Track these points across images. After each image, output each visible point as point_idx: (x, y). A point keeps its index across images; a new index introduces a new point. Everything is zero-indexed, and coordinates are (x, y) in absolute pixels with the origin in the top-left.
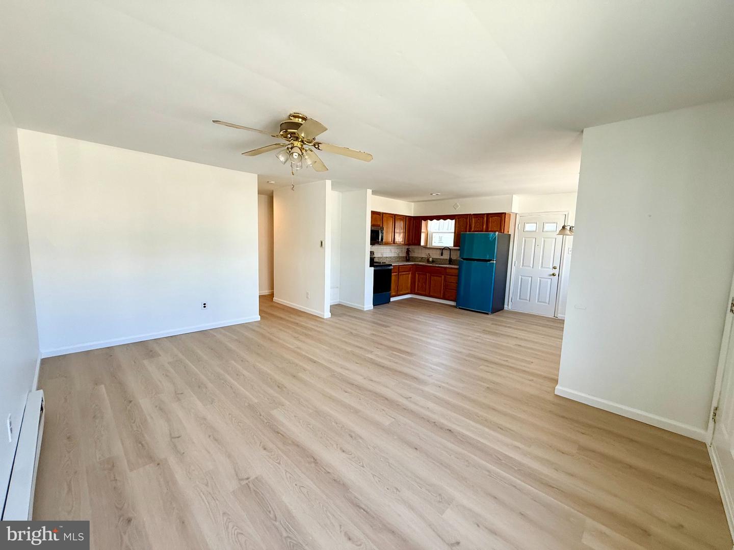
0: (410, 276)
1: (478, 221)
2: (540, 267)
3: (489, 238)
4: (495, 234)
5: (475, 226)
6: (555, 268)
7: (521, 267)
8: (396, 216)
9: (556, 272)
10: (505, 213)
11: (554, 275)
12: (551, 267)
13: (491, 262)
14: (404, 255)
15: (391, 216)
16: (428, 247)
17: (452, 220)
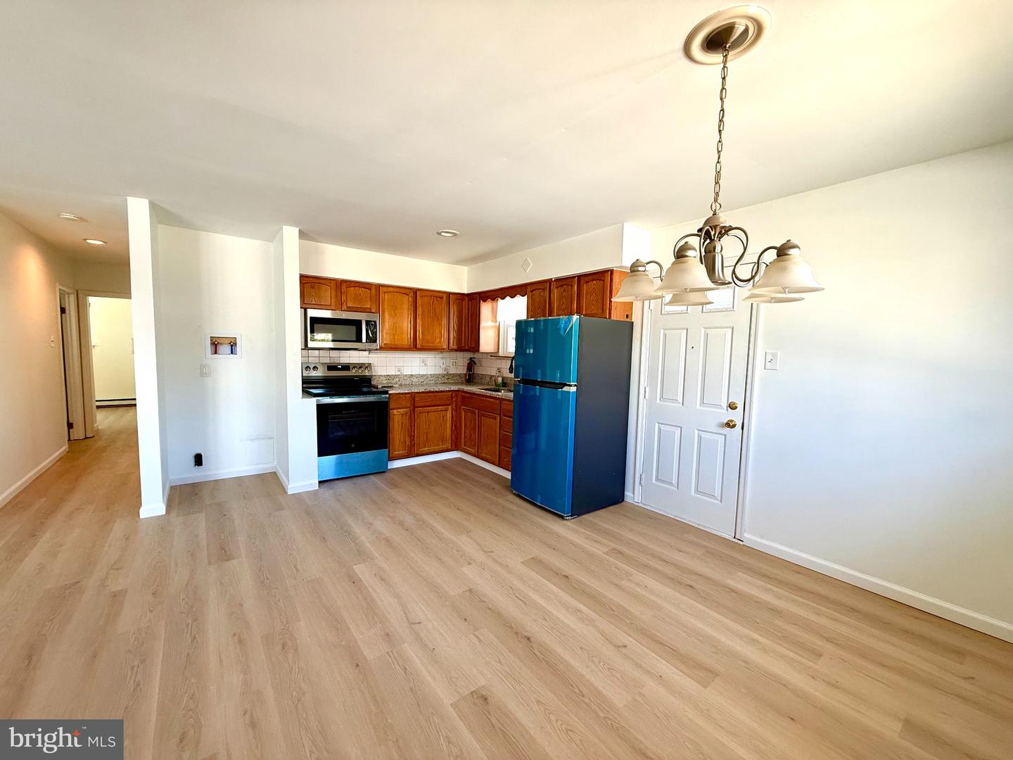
0: (449, 414)
1: (564, 294)
2: (698, 404)
3: (559, 329)
4: (570, 320)
5: (558, 307)
6: (732, 407)
7: (658, 401)
8: (418, 293)
9: (736, 416)
10: (612, 271)
11: (730, 425)
12: (725, 405)
13: (566, 389)
14: (462, 370)
15: (409, 291)
16: (500, 355)
17: (523, 296)
